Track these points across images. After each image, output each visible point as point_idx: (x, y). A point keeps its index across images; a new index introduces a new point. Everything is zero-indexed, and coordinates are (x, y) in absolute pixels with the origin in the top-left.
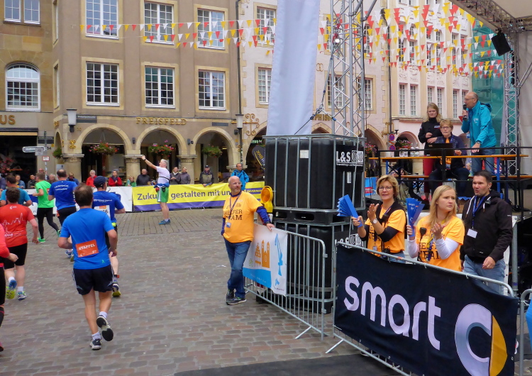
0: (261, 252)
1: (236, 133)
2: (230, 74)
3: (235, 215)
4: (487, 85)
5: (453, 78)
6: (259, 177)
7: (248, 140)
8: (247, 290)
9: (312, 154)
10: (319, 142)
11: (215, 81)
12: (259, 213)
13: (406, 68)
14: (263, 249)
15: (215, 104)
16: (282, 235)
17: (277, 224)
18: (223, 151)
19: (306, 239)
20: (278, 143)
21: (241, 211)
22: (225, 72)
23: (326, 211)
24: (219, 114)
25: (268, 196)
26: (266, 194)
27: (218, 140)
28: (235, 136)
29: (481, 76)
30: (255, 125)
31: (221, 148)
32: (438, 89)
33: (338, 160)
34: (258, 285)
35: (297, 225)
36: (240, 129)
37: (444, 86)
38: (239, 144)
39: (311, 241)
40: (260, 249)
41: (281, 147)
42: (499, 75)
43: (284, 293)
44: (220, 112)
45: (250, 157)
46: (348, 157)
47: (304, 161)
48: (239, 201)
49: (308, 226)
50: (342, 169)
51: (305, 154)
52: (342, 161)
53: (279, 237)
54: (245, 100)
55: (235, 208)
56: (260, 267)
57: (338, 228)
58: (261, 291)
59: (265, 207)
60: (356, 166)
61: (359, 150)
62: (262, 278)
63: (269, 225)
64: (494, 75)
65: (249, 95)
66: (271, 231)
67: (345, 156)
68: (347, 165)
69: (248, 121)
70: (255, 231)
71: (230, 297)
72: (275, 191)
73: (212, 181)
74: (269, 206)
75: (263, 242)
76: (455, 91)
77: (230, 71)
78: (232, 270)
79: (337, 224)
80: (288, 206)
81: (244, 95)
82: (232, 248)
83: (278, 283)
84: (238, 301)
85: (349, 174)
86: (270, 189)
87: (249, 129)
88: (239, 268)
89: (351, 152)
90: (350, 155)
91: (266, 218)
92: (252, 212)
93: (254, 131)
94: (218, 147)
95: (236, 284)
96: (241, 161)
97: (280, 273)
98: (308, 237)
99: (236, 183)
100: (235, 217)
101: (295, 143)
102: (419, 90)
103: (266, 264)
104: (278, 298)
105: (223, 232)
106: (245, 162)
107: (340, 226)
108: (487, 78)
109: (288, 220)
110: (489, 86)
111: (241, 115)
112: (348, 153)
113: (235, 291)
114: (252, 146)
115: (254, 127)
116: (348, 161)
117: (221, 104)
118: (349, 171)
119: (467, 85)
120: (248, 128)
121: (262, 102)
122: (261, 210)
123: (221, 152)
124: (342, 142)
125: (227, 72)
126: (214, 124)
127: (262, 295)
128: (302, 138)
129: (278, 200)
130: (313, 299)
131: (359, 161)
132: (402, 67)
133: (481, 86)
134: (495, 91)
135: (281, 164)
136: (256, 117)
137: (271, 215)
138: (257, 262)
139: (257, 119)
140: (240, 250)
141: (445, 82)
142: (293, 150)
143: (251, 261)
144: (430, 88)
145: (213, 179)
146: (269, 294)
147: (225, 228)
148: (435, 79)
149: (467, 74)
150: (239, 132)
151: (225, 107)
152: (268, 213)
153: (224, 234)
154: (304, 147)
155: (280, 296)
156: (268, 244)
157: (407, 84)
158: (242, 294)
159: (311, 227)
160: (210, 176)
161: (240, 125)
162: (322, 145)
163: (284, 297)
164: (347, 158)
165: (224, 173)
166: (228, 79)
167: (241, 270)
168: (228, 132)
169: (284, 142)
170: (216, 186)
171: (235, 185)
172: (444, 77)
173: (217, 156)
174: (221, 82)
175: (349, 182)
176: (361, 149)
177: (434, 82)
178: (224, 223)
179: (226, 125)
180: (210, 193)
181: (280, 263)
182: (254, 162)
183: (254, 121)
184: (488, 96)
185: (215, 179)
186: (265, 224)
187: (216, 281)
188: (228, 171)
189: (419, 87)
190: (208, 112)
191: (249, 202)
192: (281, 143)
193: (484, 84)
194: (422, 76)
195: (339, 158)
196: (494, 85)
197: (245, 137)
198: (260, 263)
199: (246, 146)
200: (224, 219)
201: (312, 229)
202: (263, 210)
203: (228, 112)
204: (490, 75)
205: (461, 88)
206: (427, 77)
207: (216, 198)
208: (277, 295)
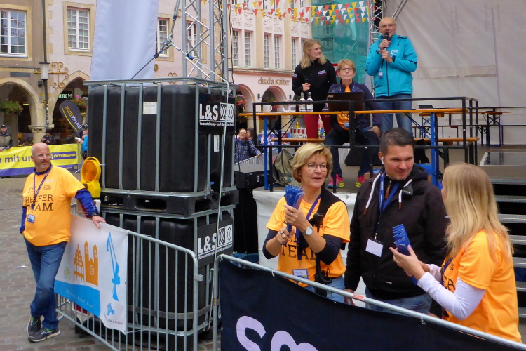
0: (84, 260)
1: (40, 86)
2: (33, 15)
3: (41, 203)
4: (328, 33)
5: (292, 24)
6: (68, 138)
7: (54, 94)
8: (61, 315)
9: (163, 109)
10: (174, 91)
11: (14, 22)
12: (80, 200)
13: (240, 12)
14: (87, 256)
15: (13, 51)
16: (119, 236)
17: (108, 214)
18: (23, 107)
19: (153, 244)
20: (108, 91)
21: (50, 197)
22: (26, 11)
23: (185, 195)
24: (19, 62)
25: (94, 173)
26: (90, 169)
27: (18, 94)
28: (39, 90)
29: (322, 23)
30: (64, 76)
31: (21, 104)
32: (275, 37)
33: (202, 117)
34: (79, 308)
35: (139, 217)
36: (45, 80)
37: (282, 33)
38: (44, 98)
39: (162, 247)
40: (82, 254)
41: (114, 98)
42: (342, 22)
43: (122, 328)
44: (21, 60)
45: (57, 115)
46: (216, 112)
47: (149, 119)
48: (47, 182)
49: (157, 219)
50: (208, 131)
51: (151, 108)
52: (207, 118)
53: (113, 237)
54: (51, 45)
55: (42, 192)
56: (82, 282)
57: (202, 219)
58: (83, 317)
59: (89, 190)
60: (226, 125)
61: (230, 102)
62: (86, 299)
63: (96, 218)
64: (337, 21)
65: (56, 39)
66: (99, 227)
67: (212, 111)
68: (214, 125)
69: (55, 71)
70: (72, 226)
71: (35, 328)
72: (104, 165)
73: (11, 144)
74: (95, 188)
75: (86, 244)
76: (294, 40)
77: (33, 10)
78: (38, 289)
79: (201, 214)
80: (125, 188)
81: (50, 39)
82: (37, 254)
83: (113, 312)
84: (47, 335)
85: (216, 138)
86: (96, 162)
87: (56, 81)
88: (48, 286)
89: (218, 105)
90: (218, 110)
91: (90, 207)
92: (69, 198)
93: (62, 83)
94: (17, 103)
95: (44, 309)
96: (47, 119)
97: (115, 297)
98: (156, 240)
99: (42, 155)
100: (42, 206)
101: (135, 92)
102: (254, 37)
103: (93, 278)
104: (113, 334)
105: (22, 229)
106: (51, 120)
107: (205, 217)
108: (329, 26)
109: (125, 210)
110: (330, 34)
111: (46, 63)
112: (216, 107)
113: (42, 318)
114: (60, 101)
115: (62, 78)
116: (215, 118)
117: (22, 50)
118: (216, 134)
119: (306, 33)
120: (55, 78)
121: (72, 49)
122: (82, 195)
123: (21, 109)
124: (207, 90)
125: (29, 11)
126: (13, 75)
127: (85, 324)
128: (145, 84)
129: (109, 178)
130: (166, 332)
131: (229, 119)
132: (236, 11)
133: (322, 34)
134: (337, 40)
135: (113, 123)
136: (65, 66)
137: (98, 202)
138: (76, 273)
139: (66, 69)
140: (49, 258)
141: (283, 28)
142: (133, 102)
143: (67, 272)
144: (267, 35)
145: (11, 141)
146: (97, 326)
147: (26, 223)
148: (272, 25)
149: (307, 20)
150: (43, 84)
151: (26, 54)
152: (93, 199)
153: (25, 232)
154: (150, 96)
155: (116, 332)
156: (95, 248)
157: (240, 30)
158: (53, 324)
159: (161, 219)
160: (8, 138)
161: (45, 75)
162: (178, 95)
163: (123, 335)
164: (214, 115)
165: (25, 134)
166: (30, 19)
167: (52, 289)
168: (31, 85)
169: (117, 90)
170: (15, 151)
171: (41, 158)
172: (281, 23)
173: (16, 113)
174: (21, 24)
175: (216, 150)
176: (231, 101)
177: (270, 28)
178: (24, 216)
179: (27, 75)
180: (8, 159)
181: (116, 280)
182: (62, 120)
183: (62, 70)
184: (328, 45)
185: (14, 143)
186: (89, 216)
187: (14, 294)
188: (30, 131)
189: (255, 33)
190: (6, 59)
191: (63, 182)
192: (112, 91)
193: (324, 32)
194: (257, 20)
195: (203, 114)
196: (335, 33)
197: (51, 90)
198: (82, 276)
199: (53, 101)
200: (25, 208)
201: (164, 223)
202: (85, 195)
203: (30, 59)
204: (332, 22)
205: (300, 36)
206: (263, 22)
207: (16, 165)
208: (110, 330)
